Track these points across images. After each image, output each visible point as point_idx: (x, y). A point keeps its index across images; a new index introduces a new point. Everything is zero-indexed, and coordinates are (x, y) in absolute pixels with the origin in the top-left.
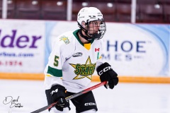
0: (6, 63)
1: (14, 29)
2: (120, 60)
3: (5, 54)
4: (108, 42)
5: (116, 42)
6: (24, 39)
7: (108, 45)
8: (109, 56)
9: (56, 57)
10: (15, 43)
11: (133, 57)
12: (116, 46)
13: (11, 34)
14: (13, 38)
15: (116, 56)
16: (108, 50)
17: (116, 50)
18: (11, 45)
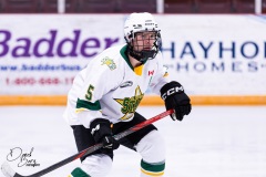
0: (67, 80)
1: (77, 28)
2: (240, 71)
3: (64, 68)
4: (221, 44)
5: (234, 44)
6: (92, 43)
7: (221, 49)
8: (222, 65)
9: (91, 87)
10: (78, 50)
11: (259, 67)
12: (233, 50)
13: (72, 36)
14: (75, 43)
15: (233, 65)
16: (221, 56)
17: (233, 56)
18: (73, 54)
